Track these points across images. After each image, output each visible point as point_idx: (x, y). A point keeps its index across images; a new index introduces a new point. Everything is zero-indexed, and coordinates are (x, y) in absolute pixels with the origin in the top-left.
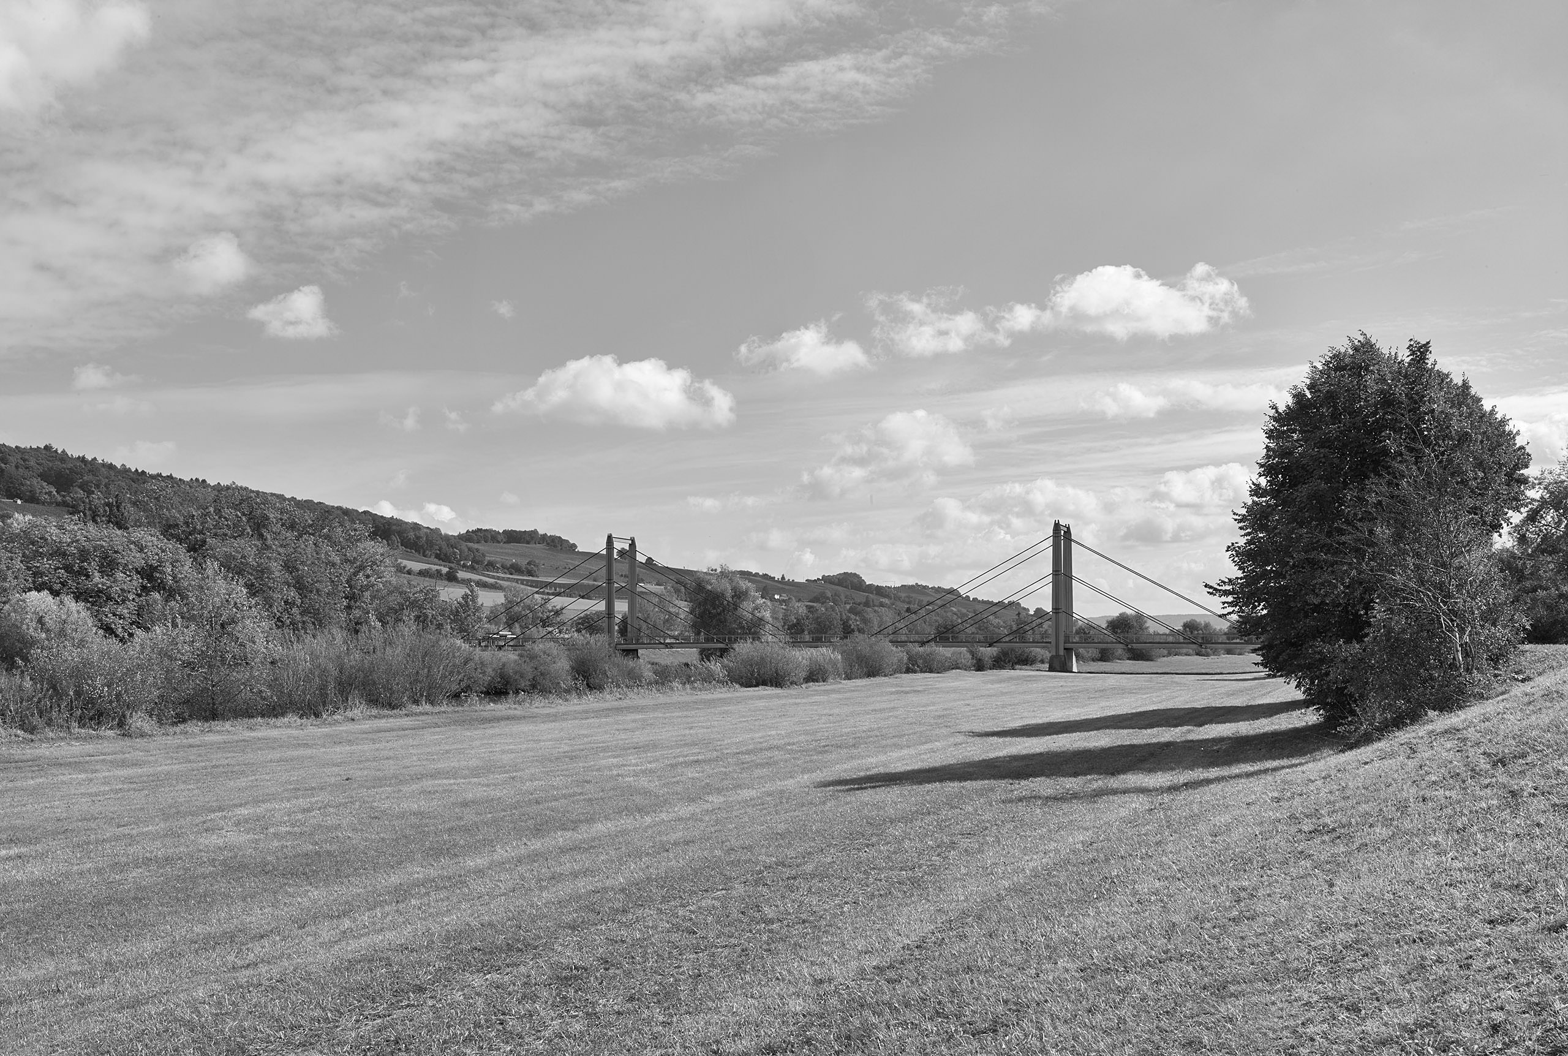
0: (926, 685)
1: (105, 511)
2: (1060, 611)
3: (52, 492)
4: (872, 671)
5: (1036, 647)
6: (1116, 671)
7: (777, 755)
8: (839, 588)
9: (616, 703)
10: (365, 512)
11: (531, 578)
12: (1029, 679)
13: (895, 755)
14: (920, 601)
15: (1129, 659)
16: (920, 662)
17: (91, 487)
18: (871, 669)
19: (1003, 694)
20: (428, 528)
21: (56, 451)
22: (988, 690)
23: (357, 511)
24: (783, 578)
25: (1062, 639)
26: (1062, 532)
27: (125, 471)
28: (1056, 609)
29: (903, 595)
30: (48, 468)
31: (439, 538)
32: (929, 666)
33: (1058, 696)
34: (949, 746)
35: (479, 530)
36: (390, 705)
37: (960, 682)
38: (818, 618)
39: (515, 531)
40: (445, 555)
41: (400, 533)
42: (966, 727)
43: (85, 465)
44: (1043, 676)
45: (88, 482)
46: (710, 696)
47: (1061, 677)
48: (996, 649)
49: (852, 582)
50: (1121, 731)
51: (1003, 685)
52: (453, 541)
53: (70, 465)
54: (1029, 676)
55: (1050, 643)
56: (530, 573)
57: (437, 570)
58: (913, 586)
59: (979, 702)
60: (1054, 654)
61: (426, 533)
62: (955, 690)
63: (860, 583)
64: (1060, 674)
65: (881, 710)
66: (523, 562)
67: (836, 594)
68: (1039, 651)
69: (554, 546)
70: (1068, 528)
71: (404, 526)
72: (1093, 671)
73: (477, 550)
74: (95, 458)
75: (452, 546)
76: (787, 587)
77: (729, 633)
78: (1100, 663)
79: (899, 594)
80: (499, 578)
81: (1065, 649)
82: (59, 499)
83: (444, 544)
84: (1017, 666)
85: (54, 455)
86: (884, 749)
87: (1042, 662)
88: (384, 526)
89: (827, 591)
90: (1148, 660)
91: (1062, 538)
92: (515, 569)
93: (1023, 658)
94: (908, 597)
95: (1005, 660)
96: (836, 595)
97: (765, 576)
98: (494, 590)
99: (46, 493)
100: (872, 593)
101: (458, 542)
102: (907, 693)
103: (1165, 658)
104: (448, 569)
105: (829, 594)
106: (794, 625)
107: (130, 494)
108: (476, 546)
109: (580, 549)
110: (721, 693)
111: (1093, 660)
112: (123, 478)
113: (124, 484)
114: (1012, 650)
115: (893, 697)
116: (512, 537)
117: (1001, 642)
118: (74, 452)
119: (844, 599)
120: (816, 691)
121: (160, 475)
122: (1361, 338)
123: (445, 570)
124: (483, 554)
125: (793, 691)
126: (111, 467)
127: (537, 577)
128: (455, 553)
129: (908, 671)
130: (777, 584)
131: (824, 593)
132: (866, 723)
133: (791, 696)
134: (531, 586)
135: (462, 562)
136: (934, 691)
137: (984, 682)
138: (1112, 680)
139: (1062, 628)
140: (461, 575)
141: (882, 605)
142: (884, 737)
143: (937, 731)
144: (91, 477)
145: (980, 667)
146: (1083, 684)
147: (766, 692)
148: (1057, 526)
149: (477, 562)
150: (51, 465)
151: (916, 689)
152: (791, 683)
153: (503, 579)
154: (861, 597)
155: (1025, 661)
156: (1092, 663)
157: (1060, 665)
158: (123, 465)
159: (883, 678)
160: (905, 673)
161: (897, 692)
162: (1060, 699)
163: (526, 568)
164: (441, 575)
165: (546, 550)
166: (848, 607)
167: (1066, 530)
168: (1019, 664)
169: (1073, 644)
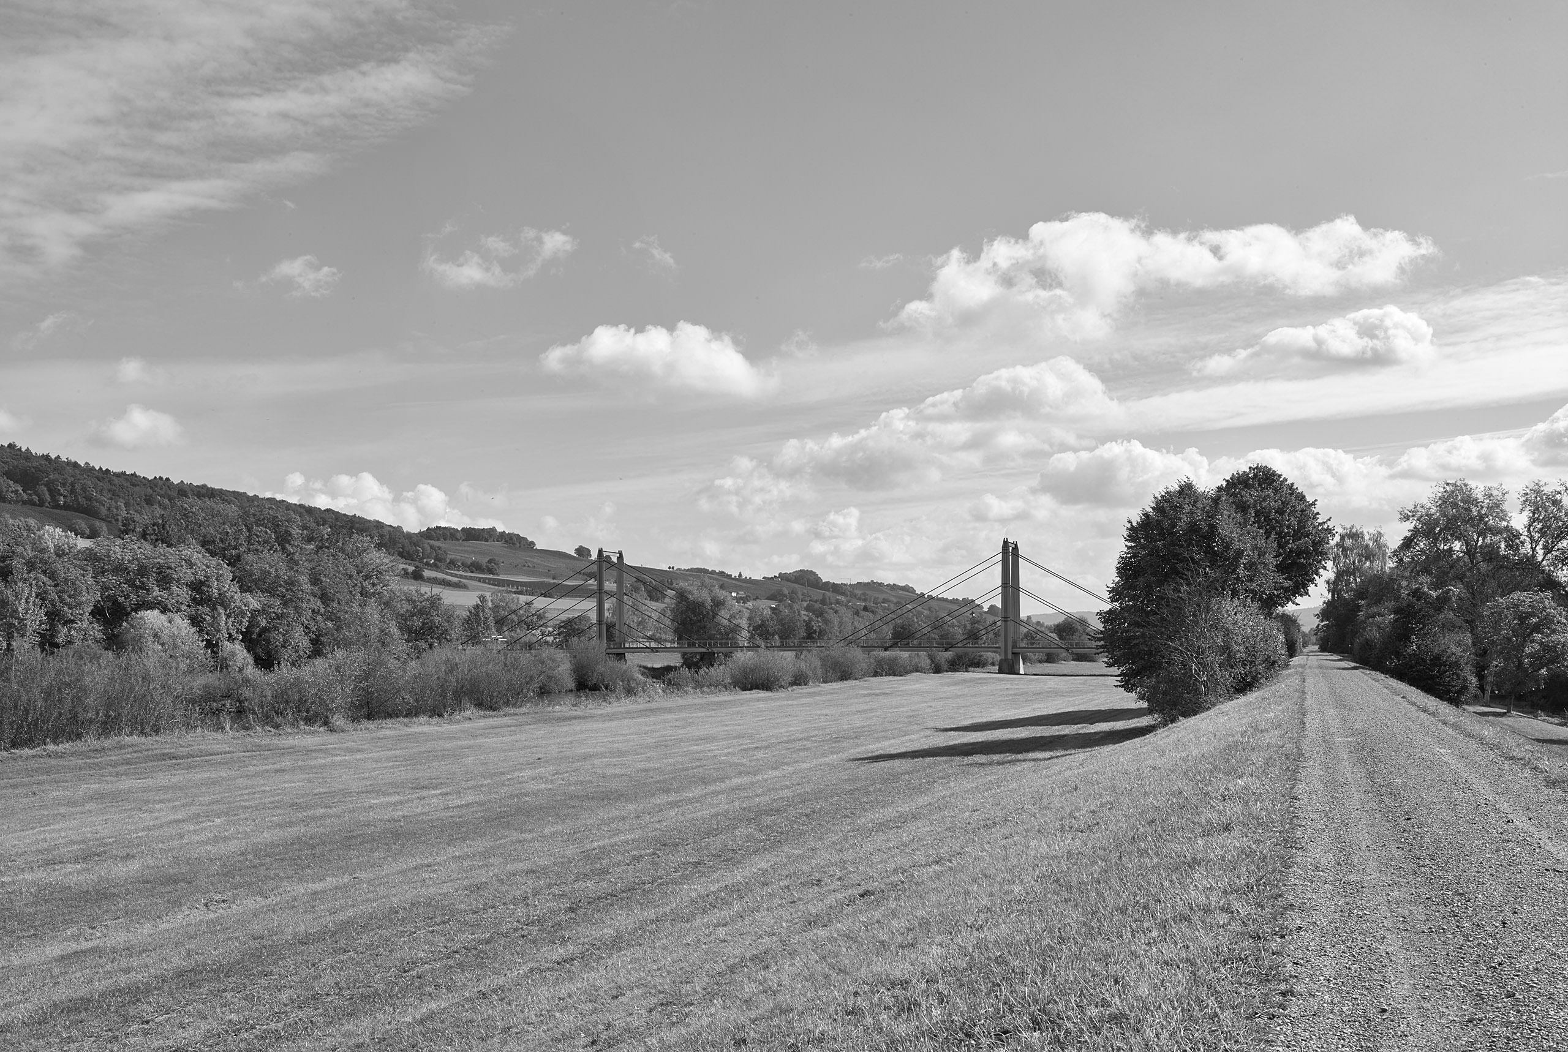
0: (892, 688)
1: (154, 530)
2: (1008, 619)
3: (18, 490)
4: (845, 676)
5: (988, 652)
6: (1059, 673)
7: (808, 744)
8: (796, 586)
9: (647, 705)
11: (491, 576)
12: (980, 681)
13: (887, 743)
14: (876, 598)
15: (1074, 660)
16: (886, 667)
17: (58, 485)
18: (844, 674)
19: (958, 696)
20: (390, 526)
21: (20, 449)
22: (944, 692)
24: (740, 575)
25: (1010, 644)
26: (1011, 548)
27: (89, 470)
28: (1005, 618)
29: (859, 592)
30: (13, 467)
31: (402, 537)
32: (893, 669)
33: (1002, 699)
34: (922, 738)
35: (438, 527)
36: (491, 707)
37: (921, 685)
38: (782, 619)
39: (474, 529)
40: (408, 553)
42: (931, 724)
43: (50, 463)
44: (993, 678)
45: (54, 480)
46: (716, 699)
47: (1008, 680)
48: (951, 653)
49: (808, 580)
50: (1038, 727)
51: (958, 687)
52: (415, 539)
53: (35, 464)
54: (980, 679)
55: (999, 647)
56: (491, 571)
57: (403, 568)
58: (868, 583)
59: (939, 704)
60: (1004, 658)
61: (389, 531)
62: (917, 693)
63: (817, 580)
64: (1008, 675)
65: (865, 711)
66: (484, 561)
67: (793, 592)
68: (989, 655)
69: (513, 544)
70: (1016, 545)
71: (367, 525)
72: (1038, 673)
73: (439, 548)
74: (59, 456)
75: (414, 544)
76: (745, 585)
77: (710, 638)
78: (1046, 665)
79: (855, 591)
80: (461, 577)
81: (1013, 653)
82: (25, 497)
83: (406, 542)
84: (970, 669)
85: (19, 453)
86: (878, 740)
87: (993, 664)
89: (784, 588)
91: (1010, 554)
92: (475, 567)
93: (976, 661)
94: (864, 594)
97: (722, 573)
98: (458, 589)
99: (12, 492)
100: (828, 590)
101: (420, 540)
102: (877, 695)
105: (786, 592)
106: (759, 626)
107: (96, 493)
108: (436, 543)
109: (538, 547)
110: (725, 697)
111: (1040, 662)
112: (88, 476)
113: (90, 482)
114: (966, 654)
115: (868, 699)
116: (471, 534)
117: (956, 647)
118: (38, 450)
119: (801, 597)
120: (801, 693)
121: (124, 473)
122: (1186, 480)
124: (444, 551)
125: (782, 694)
126: (76, 465)
127: (498, 575)
128: (417, 551)
129: (876, 674)
130: (734, 582)
131: (781, 590)
132: (858, 722)
133: (783, 699)
134: (493, 585)
135: (425, 560)
136: (900, 693)
137: (941, 684)
138: (1052, 682)
139: (1011, 635)
140: (427, 573)
141: (838, 602)
142: (875, 731)
143: (911, 727)
144: (57, 476)
145: (937, 670)
146: (1026, 686)
147: (760, 695)
148: (1006, 543)
149: (440, 561)
150: (16, 464)
151: (884, 691)
152: (780, 687)
153: (466, 578)
154: (817, 594)
155: (977, 664)
156: (1039, 665)
157: (1007, 667)
158: (87, 463)
159: (854, 681)
160: (872, 676)
161: (869, 695)
162: (1003, 701)
163: (487, 566)
164: (407, 573)
165: (505, 547)
166: (805, 604)
167: (1014, 546)
168: (972, 667)
169: (1020, 648)
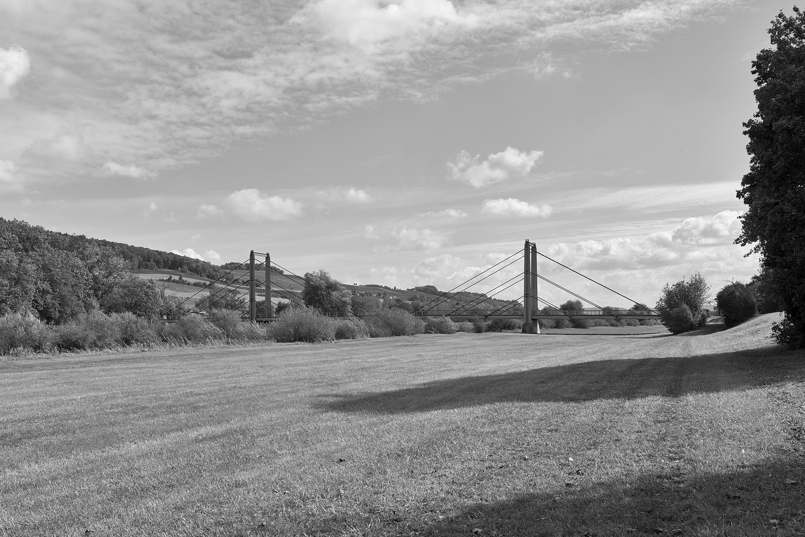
2: (529, 296)
5: (515, 318)
6: (564, 333)
8: (424, 293)
10: (170, 253)
14: (466, 300)
15: (573, 327)
20: (204, 262)
23: (166, 253)
24: (395, 288)
25: (531, 314)
26: (531, 247)
28: (526, 295)
29: (457, 297)
31: (209, 267)
32: (441, 331)
35: (232, 263)
40: (212, 276)
41: (188, 264)
44: (518, 335)
49: (430, 290)
52: (217, 269)
55: (524, 315)
57: (204, 283)
58: (462, 292)
60: (526, 323)
61: (202, 264)
63: (435, 291)
64: (528, 334)
68: (516, 321)
70: (535, 245)
72: (549, 333)
73: (230, 273)
75: (216, 271)
76: (397, 293)
77: (326, 311)
78: (555, 329)
79: (455, 296)
80: (238, 288)
81: (532, 319)
83: (212, 270)
84: (503, 330)
87: (519, 328)
88: (180, 260)
89: (417, 295)
90: (583, 328)
91: (530, 250)
93: (507, 325)
94: (460, 298)
95: (496, 327)
96: (422, 296)
97: (386, 287)
100: (440, 295)
101: (220, 269)
103: (594, 327)
104: (209, 283)
105: (418, 297)
108: (229, 271)
109: (286, 273)
111: (551, 328)
114: (501, 320)
117: (493, 315)
119: (426, 299)
123: (208, 283)
124: (232, 275)
127: (261, 287)
128: (217, 275)
129: (426, 332)
130: (391, 291)
135: (220, 279)
138: (560, 338)
139: (531, 307)
141: (445, 301)
145: (478, 330)
148: (527, 243)
149: (229, 279)
153: (242, 288)
154: (434, 297)
155: (508, 327)
157: (529, 329)
160: (423, 333)
164: (205, 285)
167: (533, 246)
168: (505, 329)
169: (537, 316)
